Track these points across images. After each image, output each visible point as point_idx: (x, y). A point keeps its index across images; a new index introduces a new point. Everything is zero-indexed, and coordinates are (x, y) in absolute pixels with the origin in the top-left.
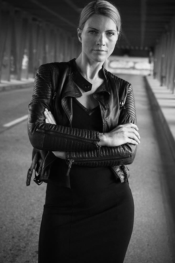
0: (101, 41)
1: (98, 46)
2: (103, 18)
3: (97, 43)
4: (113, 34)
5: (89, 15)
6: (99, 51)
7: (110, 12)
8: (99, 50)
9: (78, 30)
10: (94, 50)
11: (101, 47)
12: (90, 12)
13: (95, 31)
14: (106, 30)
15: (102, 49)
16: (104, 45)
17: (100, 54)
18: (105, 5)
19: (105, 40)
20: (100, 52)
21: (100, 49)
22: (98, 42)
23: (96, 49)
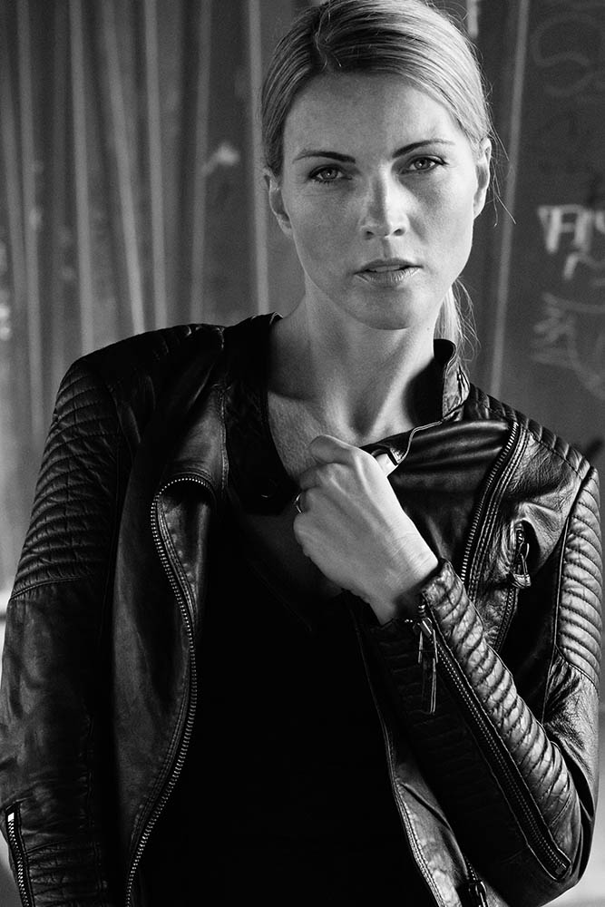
0: (378, 211)
3: (361, 229)
4: (440, 161)
7: (402, 50)
11: (385, 243)
12: (296, 71)
13: (337, 169)
14: (391, 147)
15: (393, 256)
16: (399, 232)
18: (366, 15)
21: (380, 256)
22: (364, 223)
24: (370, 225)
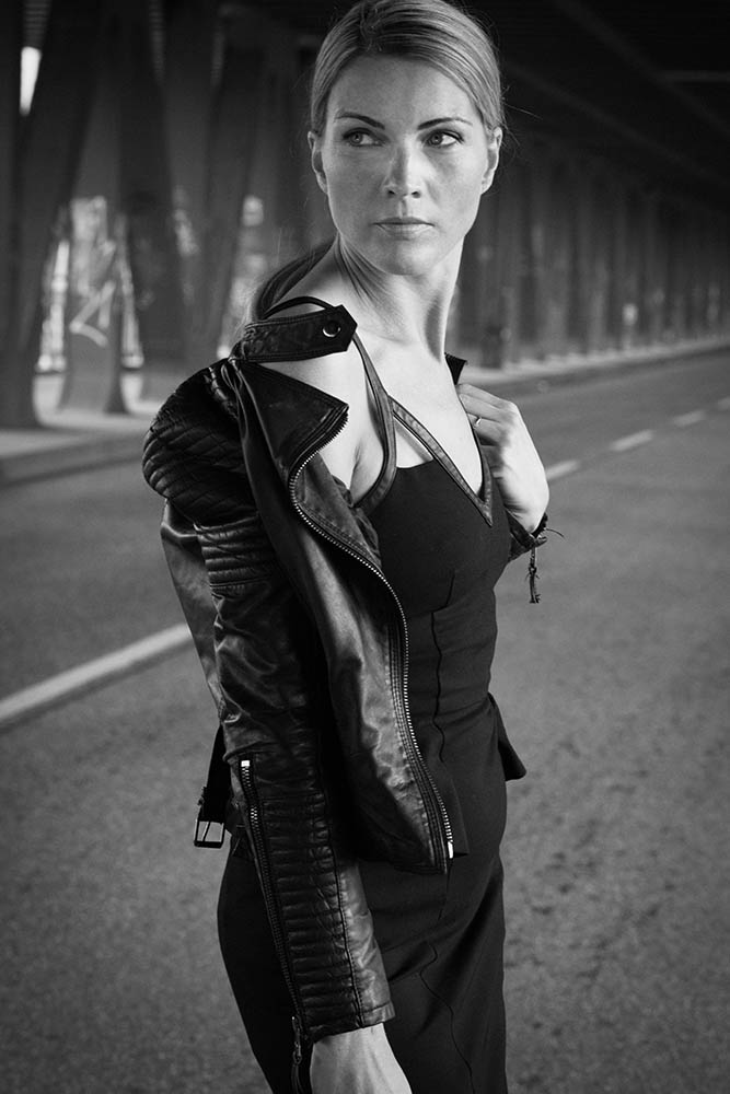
0: (399, 174)
1: (392, 200)
2: (398, 68)
3: (384, 189)
4: (459, 138)
5: (336, 64)
6: (399, 222)
8: (398, 218)
9: (312, 140)
10: (379, 224)
11: (404, 202)
12: (345, 50)
14: (418, 120)
15: (409, 215)
16: (416, 194)
17: (407, 239)
19: (419, 169)
20: (405, 229)
21: (400, 214)
22: (387, 183)
23: (383, 217)
24: (392, 185)
